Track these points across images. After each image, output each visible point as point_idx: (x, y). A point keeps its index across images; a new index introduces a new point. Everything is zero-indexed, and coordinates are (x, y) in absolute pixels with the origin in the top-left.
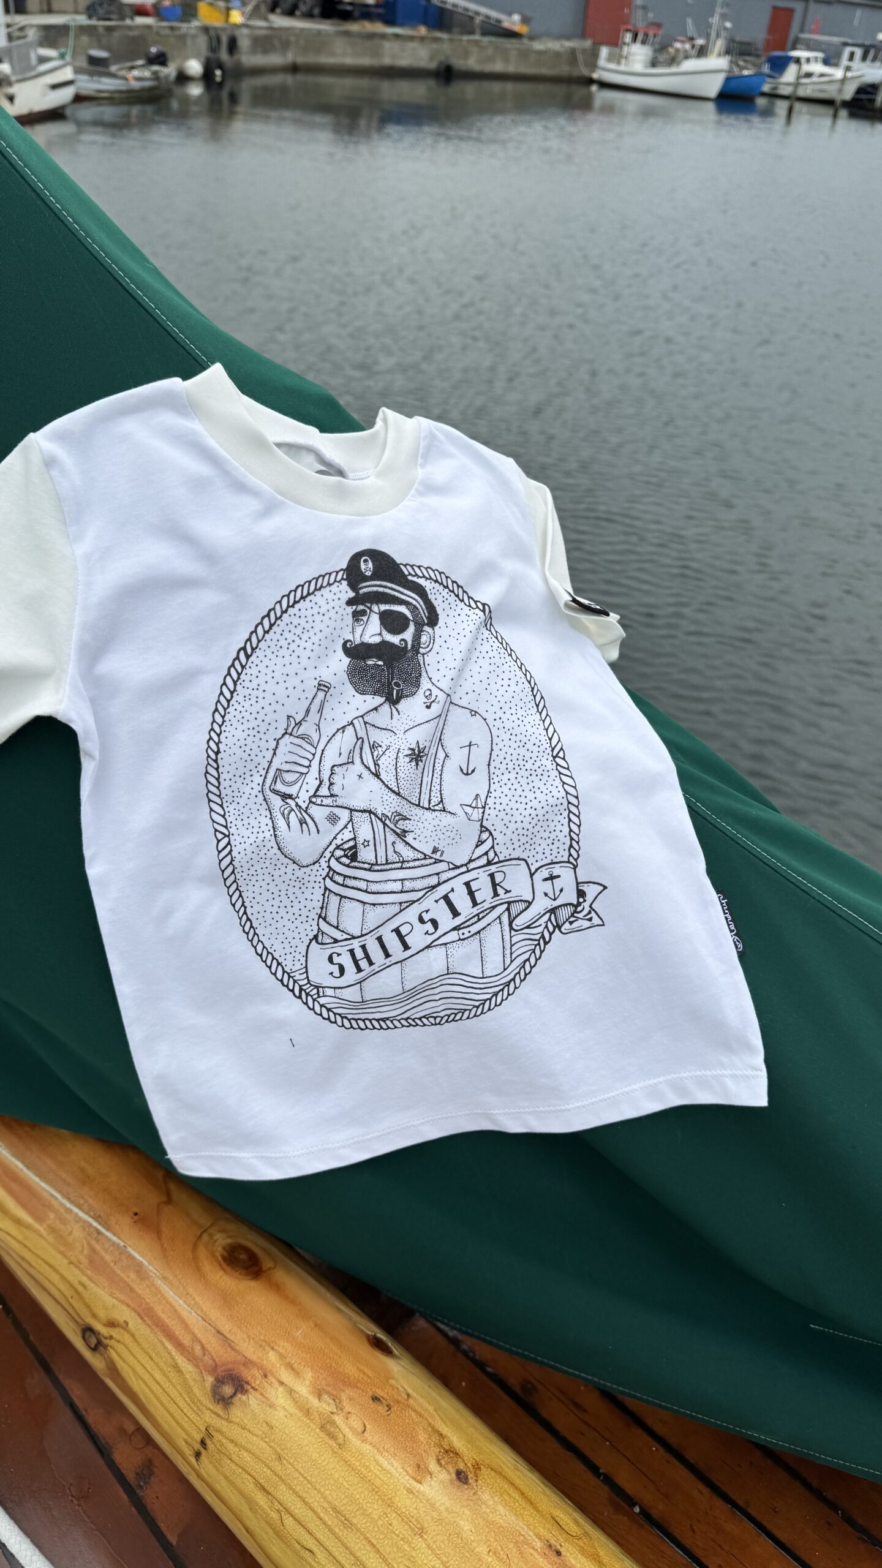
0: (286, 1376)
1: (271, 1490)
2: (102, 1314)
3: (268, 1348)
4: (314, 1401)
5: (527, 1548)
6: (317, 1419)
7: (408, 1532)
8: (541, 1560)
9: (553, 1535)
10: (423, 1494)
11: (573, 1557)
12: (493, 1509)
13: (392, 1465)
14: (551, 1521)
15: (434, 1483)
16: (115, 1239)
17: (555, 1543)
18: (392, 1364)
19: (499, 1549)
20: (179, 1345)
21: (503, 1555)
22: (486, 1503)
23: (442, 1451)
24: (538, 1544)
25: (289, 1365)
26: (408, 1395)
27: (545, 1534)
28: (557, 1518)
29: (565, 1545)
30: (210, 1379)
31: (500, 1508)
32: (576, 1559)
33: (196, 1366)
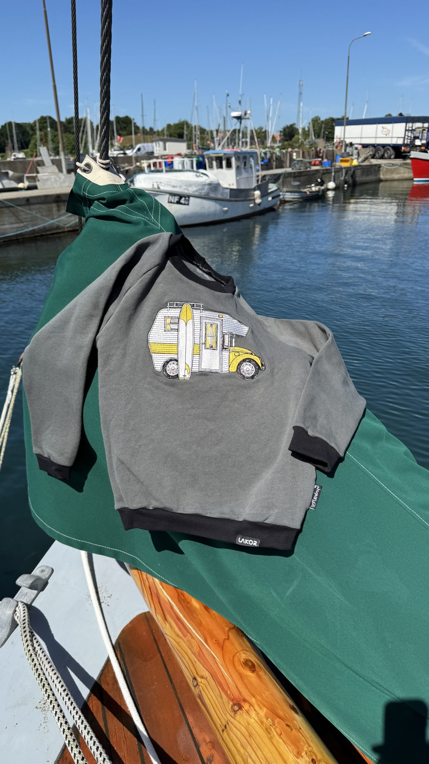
0: (257, 707)
1: (245, 748)
2: (199, 673)
3: (252, 697)
4: (265, 720)
6: (265, 726)
10: (298, 762)
13: (289, 749)
15: (302, 760)
16: (208, 647)
18: (297, 716)
20: (223, 688)
23: (308, 751)
25: (259, 705)
26: (300, 728)
30: (231, 703)
33: (227, 697)
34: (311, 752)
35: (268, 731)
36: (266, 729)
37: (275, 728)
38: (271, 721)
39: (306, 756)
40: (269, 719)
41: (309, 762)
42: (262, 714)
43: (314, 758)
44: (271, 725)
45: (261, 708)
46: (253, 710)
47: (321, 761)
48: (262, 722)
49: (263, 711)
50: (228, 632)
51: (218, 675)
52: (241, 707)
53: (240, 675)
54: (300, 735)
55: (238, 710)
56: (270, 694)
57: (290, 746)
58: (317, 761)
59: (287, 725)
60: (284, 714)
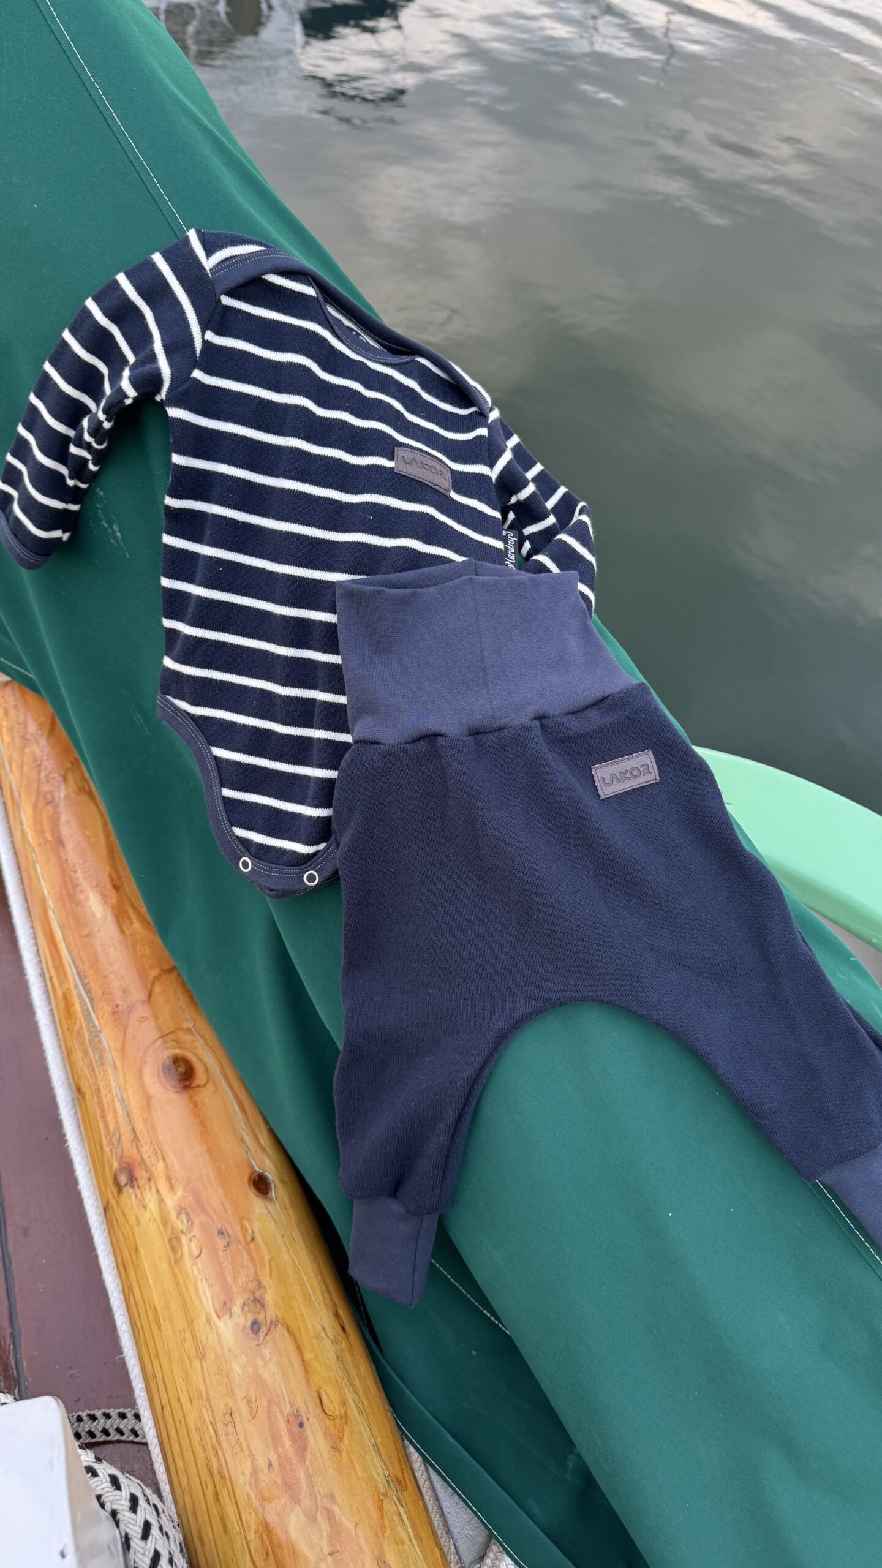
0: (163, 1186)
3: (160, 1158)
4: (174, 1216)
5: (275, 1409)
6: (169, 1232)
7: (193, 1353)
8: (282, 1425)
9: (307, 1408)
10: (217, 1329)
11: (313, 1433)
12: (266, 1364)
13: (205, 1294)
14: (315, 1394)
15: (230, 1323)
16: (96, 1022)
17: (303, 1415)
18: (258, 1205)
19: (254, 1399)
20: (107, 1128)
21: (254, 1406)
22: (263, 1358)
23: (252, 1298)
24: (287, 1410)
25: (169, 1179)
26: (253, 1239)
27: (300, 1404)
28: (323, 1393)
29: (313, 1420)
30: (115, 1165)
31: (273, 1367)
32: (315, 1436)
33: (111, 1151)
34: (258, 1302)
35: (174, 1243)
36: (170, 1240)
37: (191, 1240)
38: (186, 1222)
39: (240, 1313)
40: (183, 1216)
41: (244, 1328)
42: (171, 1203)
43: (261, 1317)
44: (182, 1232)
45: (172, 1188)
46: (154, 1190)
47: (274, 1323)
48: (165, 1223)
49: (175, 1194)
50: (153, 983)
51: (103, 1093)
52: (132, 1180)
53: (148, 1099)
54: (246, 1257)
55: (126, 1185)
56: (205, 1150)
57: (210, 1286)
58: (266, 1325)
59: (221, 1233)
60: (223, 1204)
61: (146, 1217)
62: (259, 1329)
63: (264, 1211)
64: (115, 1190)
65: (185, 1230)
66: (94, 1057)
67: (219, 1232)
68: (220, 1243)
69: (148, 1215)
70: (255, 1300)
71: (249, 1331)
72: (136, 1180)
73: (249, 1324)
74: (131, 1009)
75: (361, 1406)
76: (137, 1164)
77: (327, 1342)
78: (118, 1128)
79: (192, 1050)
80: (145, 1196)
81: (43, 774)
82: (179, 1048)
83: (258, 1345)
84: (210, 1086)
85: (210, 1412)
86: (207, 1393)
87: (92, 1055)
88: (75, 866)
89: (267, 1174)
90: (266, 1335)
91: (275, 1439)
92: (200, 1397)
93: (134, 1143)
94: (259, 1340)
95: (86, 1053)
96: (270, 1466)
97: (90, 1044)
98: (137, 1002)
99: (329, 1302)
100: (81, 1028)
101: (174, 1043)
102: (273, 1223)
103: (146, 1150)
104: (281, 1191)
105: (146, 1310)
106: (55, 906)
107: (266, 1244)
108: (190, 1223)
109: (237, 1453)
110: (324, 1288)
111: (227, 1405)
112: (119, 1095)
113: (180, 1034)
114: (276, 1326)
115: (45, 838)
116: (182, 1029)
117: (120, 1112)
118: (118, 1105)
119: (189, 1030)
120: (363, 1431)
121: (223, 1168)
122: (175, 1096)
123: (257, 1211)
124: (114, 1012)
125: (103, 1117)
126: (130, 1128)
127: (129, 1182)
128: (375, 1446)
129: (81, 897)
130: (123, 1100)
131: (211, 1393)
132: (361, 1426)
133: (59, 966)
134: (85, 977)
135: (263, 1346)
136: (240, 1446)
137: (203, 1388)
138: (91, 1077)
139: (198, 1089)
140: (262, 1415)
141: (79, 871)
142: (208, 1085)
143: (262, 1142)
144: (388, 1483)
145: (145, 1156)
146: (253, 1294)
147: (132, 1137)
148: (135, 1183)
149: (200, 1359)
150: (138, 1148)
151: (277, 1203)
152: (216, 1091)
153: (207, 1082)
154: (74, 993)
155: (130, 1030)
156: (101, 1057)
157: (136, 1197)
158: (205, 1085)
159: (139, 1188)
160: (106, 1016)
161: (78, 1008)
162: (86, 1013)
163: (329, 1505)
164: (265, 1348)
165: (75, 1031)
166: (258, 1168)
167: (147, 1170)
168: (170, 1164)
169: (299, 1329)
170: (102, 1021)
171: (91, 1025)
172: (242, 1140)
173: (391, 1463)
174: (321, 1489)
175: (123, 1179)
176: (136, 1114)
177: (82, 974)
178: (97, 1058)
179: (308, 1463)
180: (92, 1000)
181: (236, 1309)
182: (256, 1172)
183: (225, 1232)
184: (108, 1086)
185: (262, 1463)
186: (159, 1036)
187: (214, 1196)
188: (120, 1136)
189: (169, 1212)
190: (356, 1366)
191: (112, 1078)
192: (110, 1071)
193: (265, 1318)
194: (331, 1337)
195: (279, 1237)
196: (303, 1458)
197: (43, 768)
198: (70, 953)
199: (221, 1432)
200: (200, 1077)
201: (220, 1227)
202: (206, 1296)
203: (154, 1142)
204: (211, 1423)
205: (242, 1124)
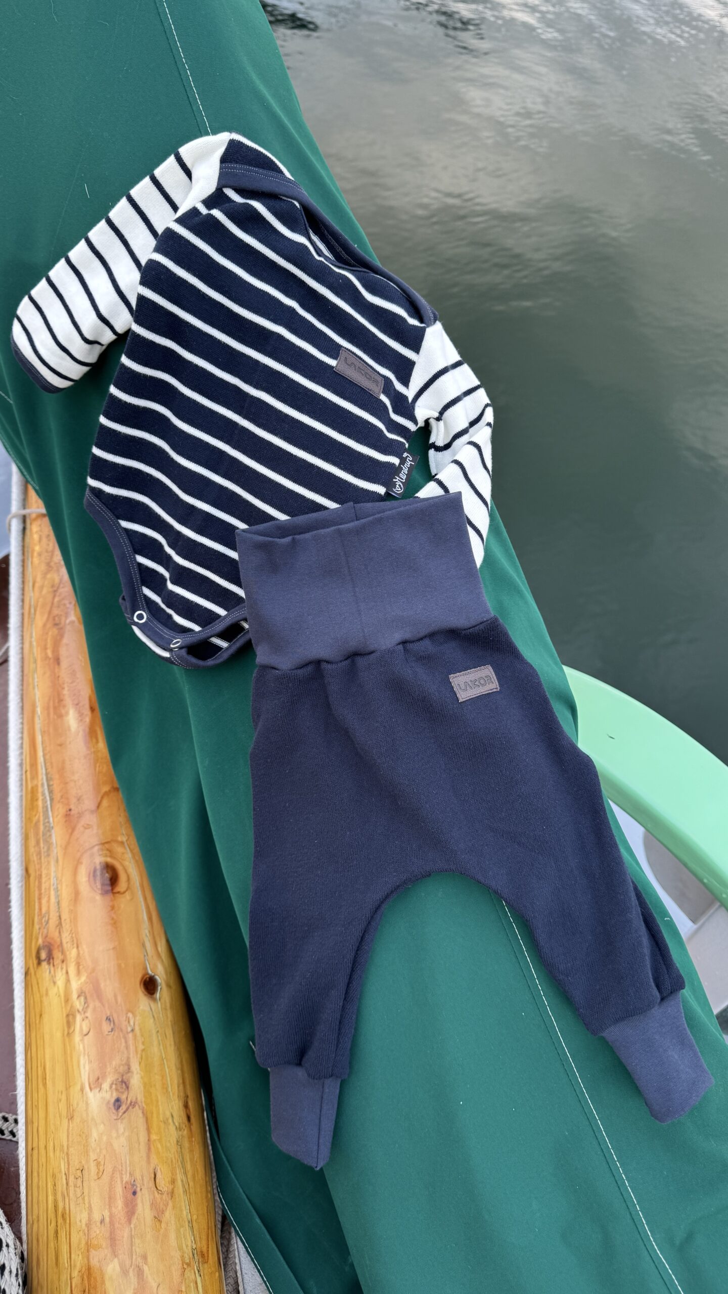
0: (72, 970)
3: (75, 946)
4: (75, 996)
5: (117, 1175)
6: (69, 1008)
7: (64, 1113)
8: (119, 1190)
9: (143, 1180)
10: (87, 1098)
11: (142, 1202)
12: (118, 1137)
13: (84, 1068)
14: (152, 1171)
15: (99, 1096)
16: (51, 819)
17: (138, 1186)
18: (143, 1001)
19: (102, 1163)
20: (40, 909)
21: (101, 1168)
22: (117, 1131)
23: (120, 1080)
24: (126, 1178)
25: (78, 964)
26: (133, 1030)
27: (138, 1175)
28: (159, 1170)
29: (145, 1191)
30: (40, 941)
31: (123, 1140)
32: (143, 1205)
33: (40, 929)
34: (124, 1083)
35: (70, 1019)
36: (68, 1016)
37: (83, 1020)
38: (83, 1003)
39: (108, 1090)
40: (82, 999)
41: (108, 1102)
42: (75, 985)
43: (123, 1097)
44: (78, 1011)
45: (79, 973)
46: (64, 971)
47: (133, 1104)
48: (67, 1000)
49: (79, 979)
50: (102, 798)
51: (44, 880)
52: (50, 958)
53: (76, 894)
54: (124, 1044)
55: (45, 960)
56: (111, 947)
57: (90, 1062)
58: (126, 1104)
59: (108, 1019)
60: (115, 996)
61: (53, 991)
62: (119, 1107)
63: (148, 1009)
64: (35, 962)
65: (81, 1010)
66: (43, 848)
67: (107, 1018)
68: (106, 1027)
69: (55, 990)
70: (123, 1082)
71: (111, 1106)
72: (53, 958)
73: (113, 1100)
74: (80, 815)
75: (186, 1186)
76: (56, 946)
77: (172, 1128)
78: (48, 912)
79: (120, 860)
80: (56, 974)
81: (56, 599)
82: (111, 857)
83: (116, 1119)
84: (128, 896)
85: (66, 1164)
86: (68, 1148)
87: (42, 845)
88: (64, 684)
89: (157, 977)
90: (124, 1112)
91: (111, 1199)
92: (62, 1150)
93: (58, 927)
94: (118, 1115)
95: (38, 843)
96: (102, 1221)
97: (43, 836)
98: (86, 811)
99: (182, 1094)
100: (38, 821)
101: (107, 852)
102: (152, 1020)
103: (66, 937)
104: (164, 993)
105: (37, 1067)
106: (41, 713)
107: (142, 1035)
108: (86, 1005)
109: (80, 1203)
110: (181, 1081)
111: (80, 1162)
112: (55, 884)
113: (115, 846)
114: (134, 1106)
115: (46, 654)
116: (117, 841)
117: (53, 899)
118: (52, 893)
119: (122, 843)
120: (184, 1208)
121: (123, 966)
122: (98, 897)
123: (141, 1008)
124: (66, 815)
125: (40, 899)
126: (58, 914)
127: (47, 958)
128: (190, 1222)
129: (63, 711)
130: (57, 890)
131: (71, 1149)
132: (183, 1204)
133: (34, 764)
134: (51, 779)
135: (120, 1120)
136: (83, 1199)
137: (65, 1144)
138: (38, 864)
139: (117, 895)
140: (106, 1178)
141: (66, 689)
142: (127, 893)
143: (160, 949)
144: (193, 1255)
145: (64, 941)
146: (122, 1076)
147: (57, 922)
148: (51, 961)
149: (69, 1120)
150: (60, 932)
151: (159, 1003)
152: (132, 899)
153: (127, 890)
154: (40, 790)
155: (76, 833)
156: (49, 849)
157: (50, 972)
158: (124, 892)
159: (54, 965)
160: (59, 816)
161: (40, 803)
162: (45, 809)
163: (141, 1264)
164: (122, 1123)
165: (34, 822)
166: (151, 971)
167: (63, 952)
168: (81, 952)
169: (152, 1113)
170: (56, 819)
171: (47, 820)
172: (144, 945)
173: (200, 1238)
174: (138, 1250)
175: (43, 955)
176: (65, 904)
177: (49, 776)
178: (45, 849)
179: (132, 1226)
180: (52, 800)
181: (106, 1086)
182: (148, 974)
183: (112, 1019)
184: (48, 875)
185: (97, 1216)
186: (97, 843)
187: (109, 987)
188: (48, 919)
189: (72, 992)
190: (191, 1151)
191: (53, 869)
192: (52, 863)
193: (127, 1098)
194: (177, 1124)
195: (154, 1032)
196: (129, 1221)
197: (58, 594)
198: (44, 755)
199: (71, 1183)
200: (122, 885)
201: (108, 1014)
202: (85, 1070)
203: (73, 931)
204: (65, 1174)
205: (147, 931)
